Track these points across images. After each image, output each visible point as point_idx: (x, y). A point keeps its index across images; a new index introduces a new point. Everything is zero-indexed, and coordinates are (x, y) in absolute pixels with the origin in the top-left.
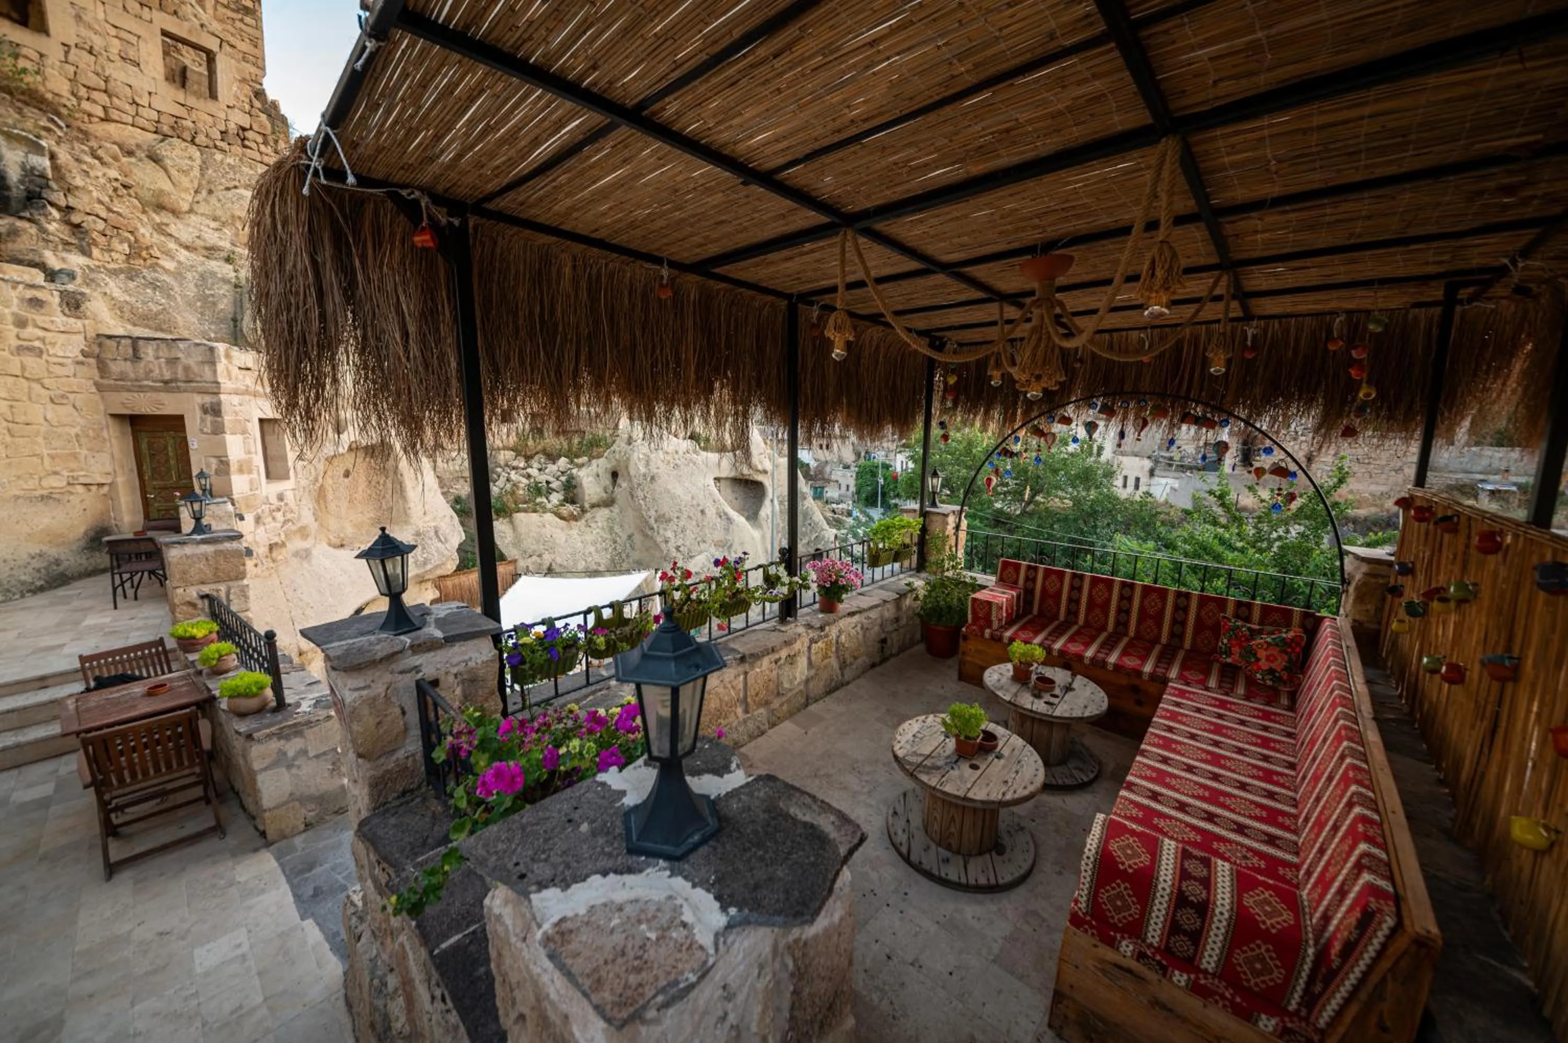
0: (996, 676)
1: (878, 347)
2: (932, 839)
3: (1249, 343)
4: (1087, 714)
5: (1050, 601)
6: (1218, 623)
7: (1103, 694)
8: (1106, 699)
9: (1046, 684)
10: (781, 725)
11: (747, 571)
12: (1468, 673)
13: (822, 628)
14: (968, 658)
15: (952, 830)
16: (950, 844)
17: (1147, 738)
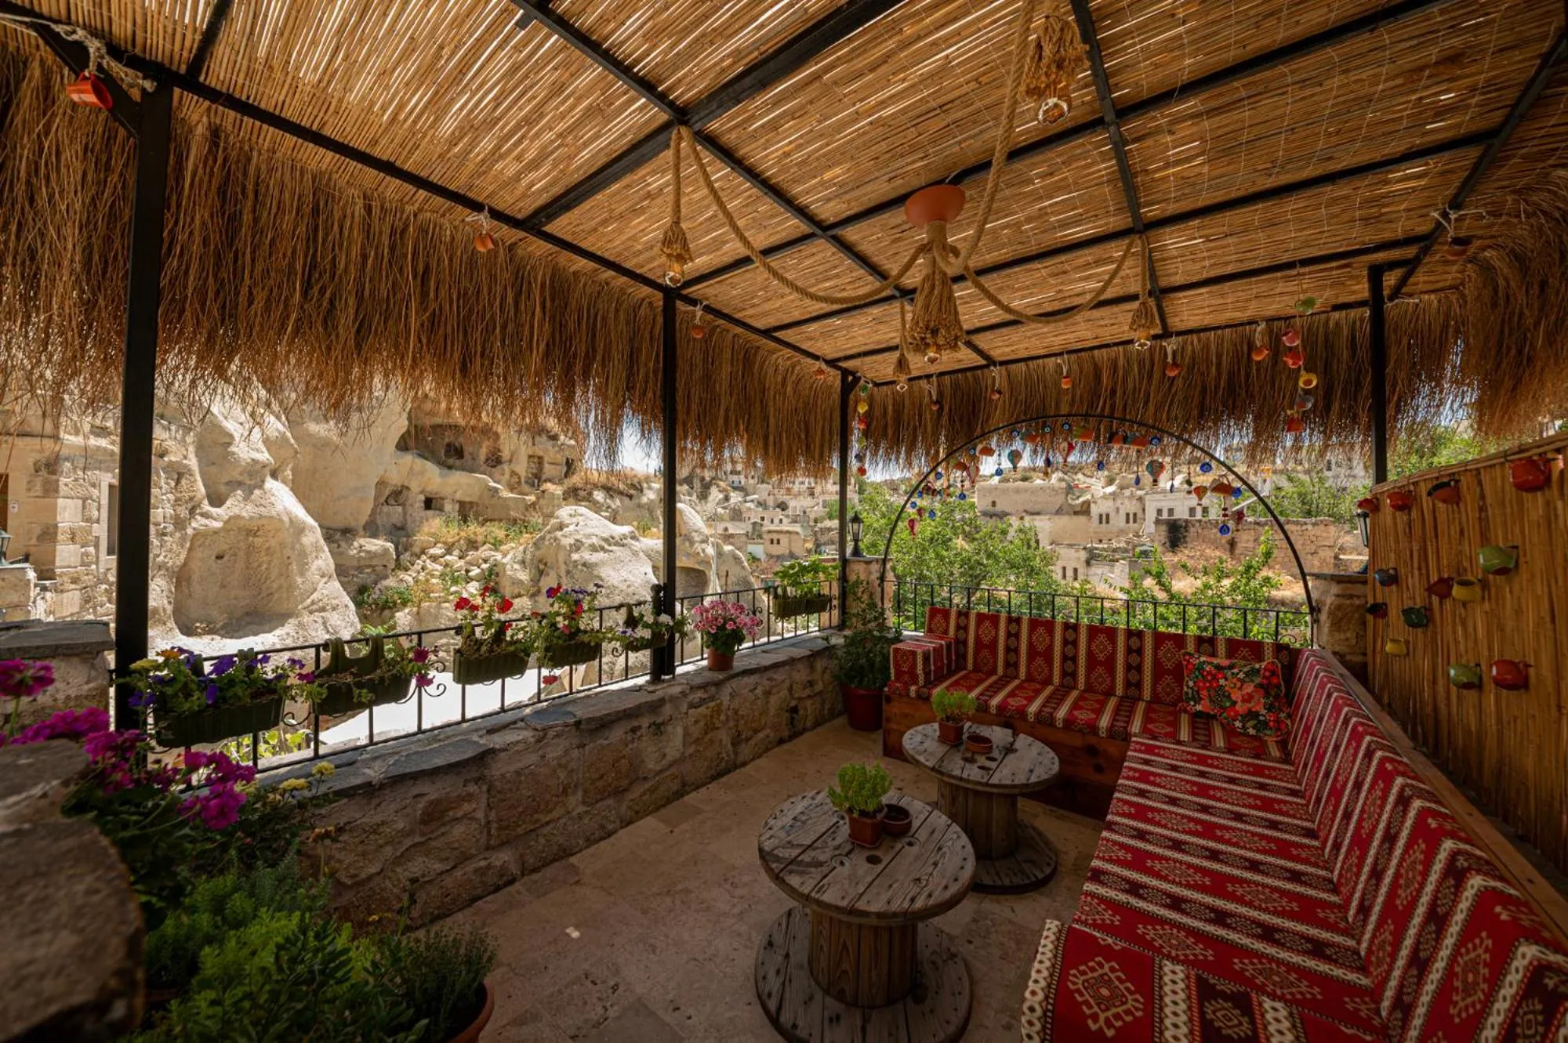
0: (917, 739)
1: (784, 379)
2: (818, 984)
3: (1170, 360)
4: (1033, 779)
5: (985, 652)
6: (1179, 665)
7: (1052, 754)
8: (1056, 760)
9: (982, 744)
10: (639, 822)
11: (601, 610)
12: (1532, 671)
14: (894, 726)
15: (845, 966)
16: (842, 991)
17: (1114, 806)
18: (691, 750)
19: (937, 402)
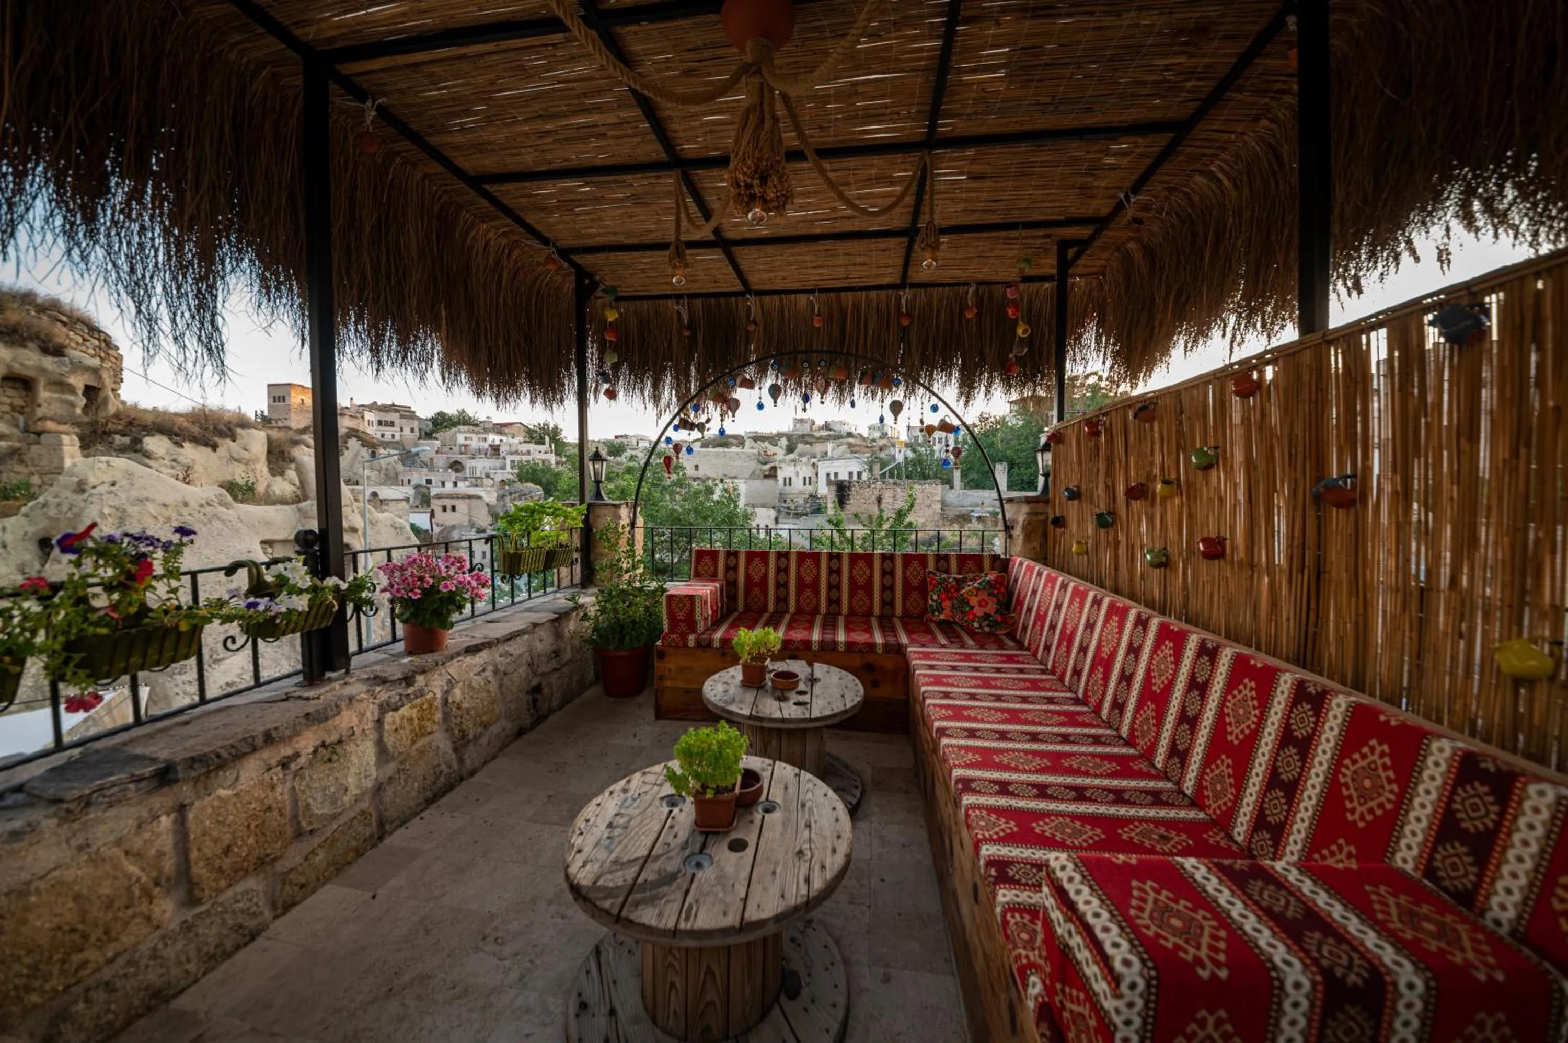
0: (720, 688)
3: (904, 310)
5: (756, 591)
6: (924, 582)
8: (858, 682)
9: (787, 681)
10: (310, 901)
11: (194, 574)
12: (1228, 543)
13: (408, 680)
14: (668, 683)
15: (711, 995)
16: (707, 1029)
17: (934, 712)
18: (391, 768)
19: (689, 327)
